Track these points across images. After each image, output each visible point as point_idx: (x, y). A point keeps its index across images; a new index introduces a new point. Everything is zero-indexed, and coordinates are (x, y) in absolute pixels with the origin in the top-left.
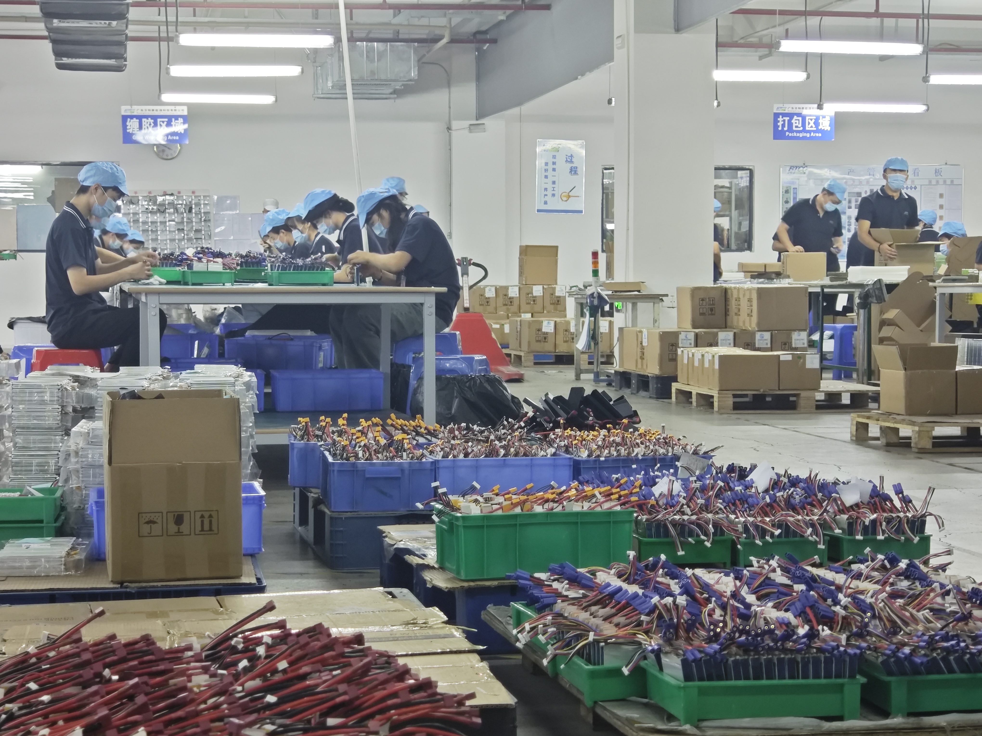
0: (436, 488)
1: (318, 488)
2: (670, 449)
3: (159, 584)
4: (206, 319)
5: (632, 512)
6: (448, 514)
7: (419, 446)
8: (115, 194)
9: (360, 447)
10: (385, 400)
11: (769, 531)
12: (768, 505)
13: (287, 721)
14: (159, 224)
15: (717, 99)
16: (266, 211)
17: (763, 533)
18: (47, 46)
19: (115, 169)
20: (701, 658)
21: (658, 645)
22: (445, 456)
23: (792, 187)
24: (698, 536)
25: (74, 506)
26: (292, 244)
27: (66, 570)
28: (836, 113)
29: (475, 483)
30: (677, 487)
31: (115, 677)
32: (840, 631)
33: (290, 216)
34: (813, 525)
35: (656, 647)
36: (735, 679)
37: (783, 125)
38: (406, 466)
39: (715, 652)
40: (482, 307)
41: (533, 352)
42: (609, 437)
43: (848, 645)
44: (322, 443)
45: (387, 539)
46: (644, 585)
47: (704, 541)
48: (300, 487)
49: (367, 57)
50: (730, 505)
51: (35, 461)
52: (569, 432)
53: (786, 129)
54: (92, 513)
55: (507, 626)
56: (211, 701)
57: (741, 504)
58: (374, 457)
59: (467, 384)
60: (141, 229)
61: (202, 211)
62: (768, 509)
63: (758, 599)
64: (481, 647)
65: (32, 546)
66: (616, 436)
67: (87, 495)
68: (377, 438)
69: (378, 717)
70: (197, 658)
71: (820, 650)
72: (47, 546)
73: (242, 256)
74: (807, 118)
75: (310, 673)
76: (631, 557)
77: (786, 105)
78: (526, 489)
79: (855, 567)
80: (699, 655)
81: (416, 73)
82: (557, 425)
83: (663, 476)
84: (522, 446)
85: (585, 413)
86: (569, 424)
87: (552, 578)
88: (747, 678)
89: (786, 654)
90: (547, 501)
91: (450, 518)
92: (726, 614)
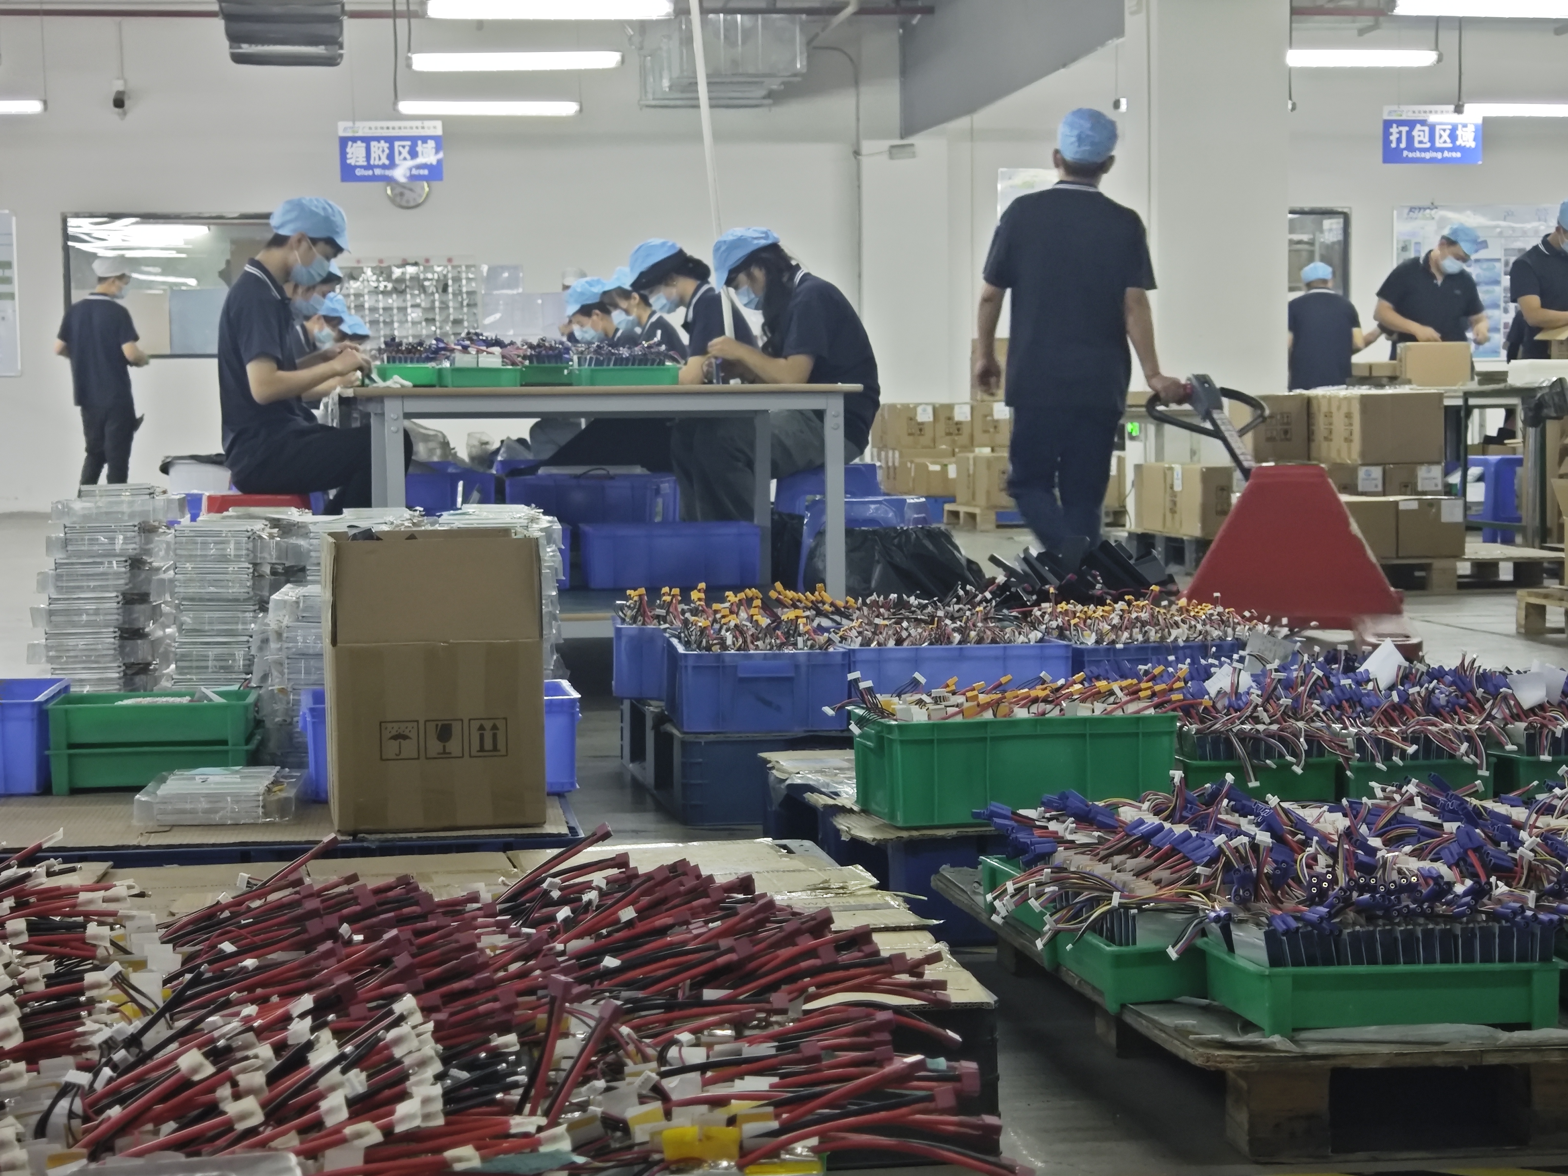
0: (856, 681)
1: (662, 700)
2: (1230, 630)
3: (414, 835)
4: (473, 458)
5: (1174, 719)
6: (874, 722)
7: (821, 629)
8: (329, 249)
9: (727, 630)
10: (763, 564)
11: (1398, 747)
12: (1394, 707)
13: (640, 994)
14: (395, 311)
15: (1290, 98)
16: (566, 288)
17: (1388, 750)
18: (219, 24)
19: (330, 210)
20: (1298, 928)
21: (1226, 909)
22: (866, 643)
23: (1414, 240)
24: (1281, 756)
25: (277, 719)
26: (611, 334)
27: (266, 814)
28: (1485, 119)
29: (917, 675)
30: (1246, 681)
31: (358, 938)
32: (1525, 886)
33: (607, 288)
34: (1469, 739)
35: (1223, 913)
36: (1354, 963)
37: (1399, 140)
38: (802, 660)
39: (1321, 918)
40: (911, 438)
41: (995, 507)
42: (1130, 612)
43: (1538, 908)
44: (667, 625)
45: (774, 772)
46: (1199, 823)
47: (1292, 764)
48: (630, 699)
49: (726, 37)
50: (1333, 708)
51: (212, 652)
52: (1063, 606)
53: (1403, 145)
54: (305, 728)
55: (973, 897)
56: (514, 967)
57: (1350, 707)
58: (751, 646)
59: (896, 541)
60: (367, 319)
61: (464, 290)
62: (1395, 715)
63: (1385, 844)
64: (935, 922)
65: (211, 779)
66: (1142, 610)
67: (297, 702)
68: (755, 618)
69: (784, 987)
70: (489, 911)
71: (1493, 916)
72: (236, 778)
73: (531, 346)
74: (1438, 128)
75: (671, 927)
76: (1177, 780)
77: (1404, 108)
78: (1001, 684)
79: (1540, 797)
80: (1294, 924)
81: (805, 63)
82: (1044, 597)
83: (1221, 665)
84: (989, 629)
85: (1089, 578)
86: (1063, 595)
87: (1048, 815)
88: (1373, 961)
89: (1437, 924)
90: (1035, 700)
91: (879, 729)
92: (1336, 861)
